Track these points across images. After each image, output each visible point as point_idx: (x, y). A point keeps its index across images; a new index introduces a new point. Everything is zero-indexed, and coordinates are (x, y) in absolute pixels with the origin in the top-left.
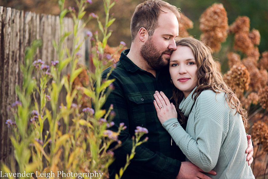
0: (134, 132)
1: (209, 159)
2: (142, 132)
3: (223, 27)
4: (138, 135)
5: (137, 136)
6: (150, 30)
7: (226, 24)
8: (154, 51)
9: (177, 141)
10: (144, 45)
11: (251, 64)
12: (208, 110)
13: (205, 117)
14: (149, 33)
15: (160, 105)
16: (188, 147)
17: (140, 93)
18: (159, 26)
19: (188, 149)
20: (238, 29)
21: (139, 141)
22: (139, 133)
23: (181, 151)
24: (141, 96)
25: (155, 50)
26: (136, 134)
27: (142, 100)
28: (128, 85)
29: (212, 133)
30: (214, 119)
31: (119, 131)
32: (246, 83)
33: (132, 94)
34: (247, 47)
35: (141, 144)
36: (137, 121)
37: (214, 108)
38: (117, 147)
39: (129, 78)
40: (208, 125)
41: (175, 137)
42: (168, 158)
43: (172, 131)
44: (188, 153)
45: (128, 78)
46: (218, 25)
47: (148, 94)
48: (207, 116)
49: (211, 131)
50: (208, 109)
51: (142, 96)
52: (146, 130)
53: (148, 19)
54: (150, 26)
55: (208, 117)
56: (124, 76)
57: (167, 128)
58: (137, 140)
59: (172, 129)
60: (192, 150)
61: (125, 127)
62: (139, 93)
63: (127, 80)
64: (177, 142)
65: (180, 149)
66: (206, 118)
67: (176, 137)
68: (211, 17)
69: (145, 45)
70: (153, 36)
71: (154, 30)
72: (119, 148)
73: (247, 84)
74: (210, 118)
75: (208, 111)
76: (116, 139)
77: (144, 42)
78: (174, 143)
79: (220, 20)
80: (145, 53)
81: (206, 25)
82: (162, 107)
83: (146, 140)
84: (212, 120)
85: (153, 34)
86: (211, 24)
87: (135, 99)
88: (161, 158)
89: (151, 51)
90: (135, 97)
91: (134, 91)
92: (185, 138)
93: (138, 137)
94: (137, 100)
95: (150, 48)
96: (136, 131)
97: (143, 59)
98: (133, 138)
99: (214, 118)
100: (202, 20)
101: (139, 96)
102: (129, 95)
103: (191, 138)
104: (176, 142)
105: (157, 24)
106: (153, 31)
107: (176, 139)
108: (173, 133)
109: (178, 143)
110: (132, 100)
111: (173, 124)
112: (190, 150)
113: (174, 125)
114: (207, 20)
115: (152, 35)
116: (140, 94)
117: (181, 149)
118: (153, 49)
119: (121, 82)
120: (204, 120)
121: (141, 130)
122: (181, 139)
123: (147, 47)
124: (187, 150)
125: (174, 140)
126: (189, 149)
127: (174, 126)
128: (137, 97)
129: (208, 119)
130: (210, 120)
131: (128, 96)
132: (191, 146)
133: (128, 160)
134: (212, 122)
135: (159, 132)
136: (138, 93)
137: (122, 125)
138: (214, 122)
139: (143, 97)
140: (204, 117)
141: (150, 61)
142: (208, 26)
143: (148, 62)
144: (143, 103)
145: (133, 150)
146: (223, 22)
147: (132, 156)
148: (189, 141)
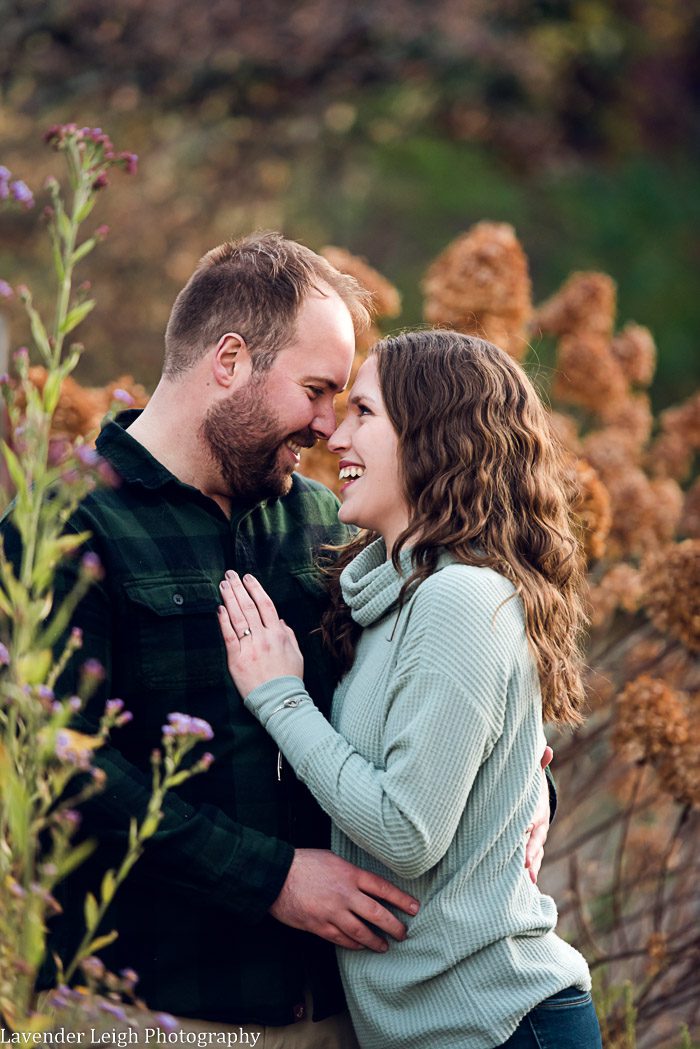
0: (161, 735)
1: (418, 832)
2: (189, 734)
3: (510, 315)
4: (175, 746)
5: (170, 750)
6: (258, 350)
7: (522, 300)
8: (264, 426)
9: (298, 760)
10: (228, 401)
11: (618, 454)
12: (452, 648)
13: (437, 672)
14: (254, 360)
15: (241, 626)
16: (338, 783)
17: (172, 575)
18: (295, 343)
19: (339, 792)
20: (571, 321)
21: (178, 770)
22: (176, 736)
23: (315, 800)
24: (174, 586)
25: (269, 424)
26: (168, 741)
27: (178, 600)
28: (128, 544)
29: (451, 736)
30: (468, 688)
31: (105, 731)
32: (595, 530)
33: (140, 576)
34: (605, 391)
35: (186, 782)
36: (154, 679)
37: (475, 644)
38: (88, 792)
39: (132, 517)
40: (439, 705)
41: (292, 748)
42: (247, 830)
43: (281, 727)
44: (337, 806)
45: (129, 514)
46: (494, 306)
47: (200, 578)
48: (442, 668)
49: (448, 731)
50: (452, 644)
51: (178, 587)
52: (203, 727)
53: (259, 308)
54: (263, 334)
55: (448, 673)
56: (112, 507)
57: (262, 715)
58: (170, 764)
59: (279, 718)
60: (354, 797)
61: (127, 716)
62: (166, 576)
63: (127, 525)
64: (298, 767)
65: (309, 791)
66: (439, 675)
67: (295, 748)
68: (465, 274)
69: (231, 399)
70: (270, 374)
71: (275, 351)
72: (97, 798)
73: (599, 537)
74: (456, 680)
75: (452, 652)
76: (84, 765)
77: (227, 387)
78: (288, 768)
79: (499, 288)
80: (225, 431)
81: (448, 307)
82: (247, 632)
83: (205, 763)
84: (459, 691)
85: (272, 367)
86: (468, 302)
87: (149, 595)
88: (217, 829)
89: (251, 427)
90: (149, 591)
91: (147, 567)
92: (329, 752)
93: (174, 754)
94: (160, 601)
95: (248, 414)
96: (167, 729)
97: (209, 450)
98: (156, 758)
99: (468, 684)
100: (434, 286)
101: (165, 587)
102: (129, 581)
103: (352, 748)
104: (295, 768)
105: (293, 333)
106: (271, 356)
107: (294, 755)
108: (285, 734)
109: (302, 771)
110: (140, 598)
111: (285, 699)
112: (347, 795)
113: (286, 701)
114: (450, 286)
115: (266, 367)
116: (170, 579)
117: (314, 791)
118: (263, 420)
119: (102, 529)
120: (429, 681)
121: (185, 726)
122: (311, 754)
123: (236, 410)
124: (334, 796)
125: (288, 759)
126: (343, 791)
127: (286, 707)
128: (159, 591)
129: (446, 683)
130: (453, 688)
131: (126, 584)
132: (349, 781)
133: (134, 842)
134: (458, 698)
135: (233, 727)
136: (162, 575)
137: (113, 706)
138: (467, 700)
139: (179, 592)
140: (431, 671)
141: (233, 463)
142: (456, 310)
143: (224, 464)
144: (179, 611)
145: (155, 804)
146: (511, 294)
147: (150, 827)
148: (344, 764)
